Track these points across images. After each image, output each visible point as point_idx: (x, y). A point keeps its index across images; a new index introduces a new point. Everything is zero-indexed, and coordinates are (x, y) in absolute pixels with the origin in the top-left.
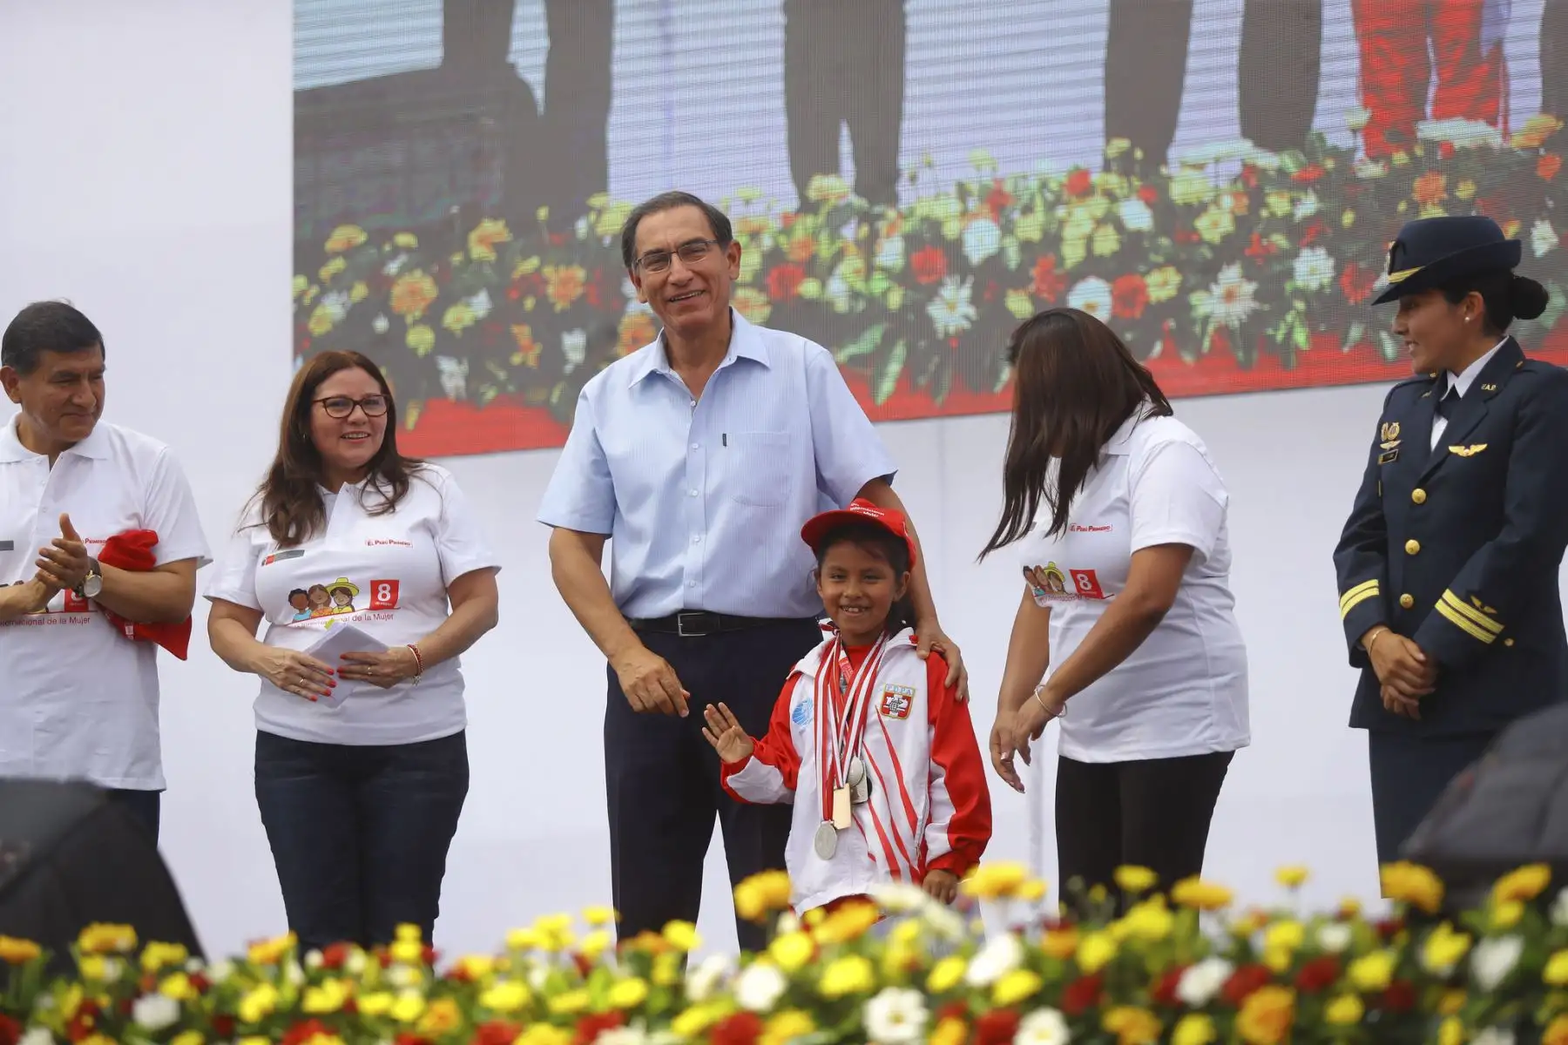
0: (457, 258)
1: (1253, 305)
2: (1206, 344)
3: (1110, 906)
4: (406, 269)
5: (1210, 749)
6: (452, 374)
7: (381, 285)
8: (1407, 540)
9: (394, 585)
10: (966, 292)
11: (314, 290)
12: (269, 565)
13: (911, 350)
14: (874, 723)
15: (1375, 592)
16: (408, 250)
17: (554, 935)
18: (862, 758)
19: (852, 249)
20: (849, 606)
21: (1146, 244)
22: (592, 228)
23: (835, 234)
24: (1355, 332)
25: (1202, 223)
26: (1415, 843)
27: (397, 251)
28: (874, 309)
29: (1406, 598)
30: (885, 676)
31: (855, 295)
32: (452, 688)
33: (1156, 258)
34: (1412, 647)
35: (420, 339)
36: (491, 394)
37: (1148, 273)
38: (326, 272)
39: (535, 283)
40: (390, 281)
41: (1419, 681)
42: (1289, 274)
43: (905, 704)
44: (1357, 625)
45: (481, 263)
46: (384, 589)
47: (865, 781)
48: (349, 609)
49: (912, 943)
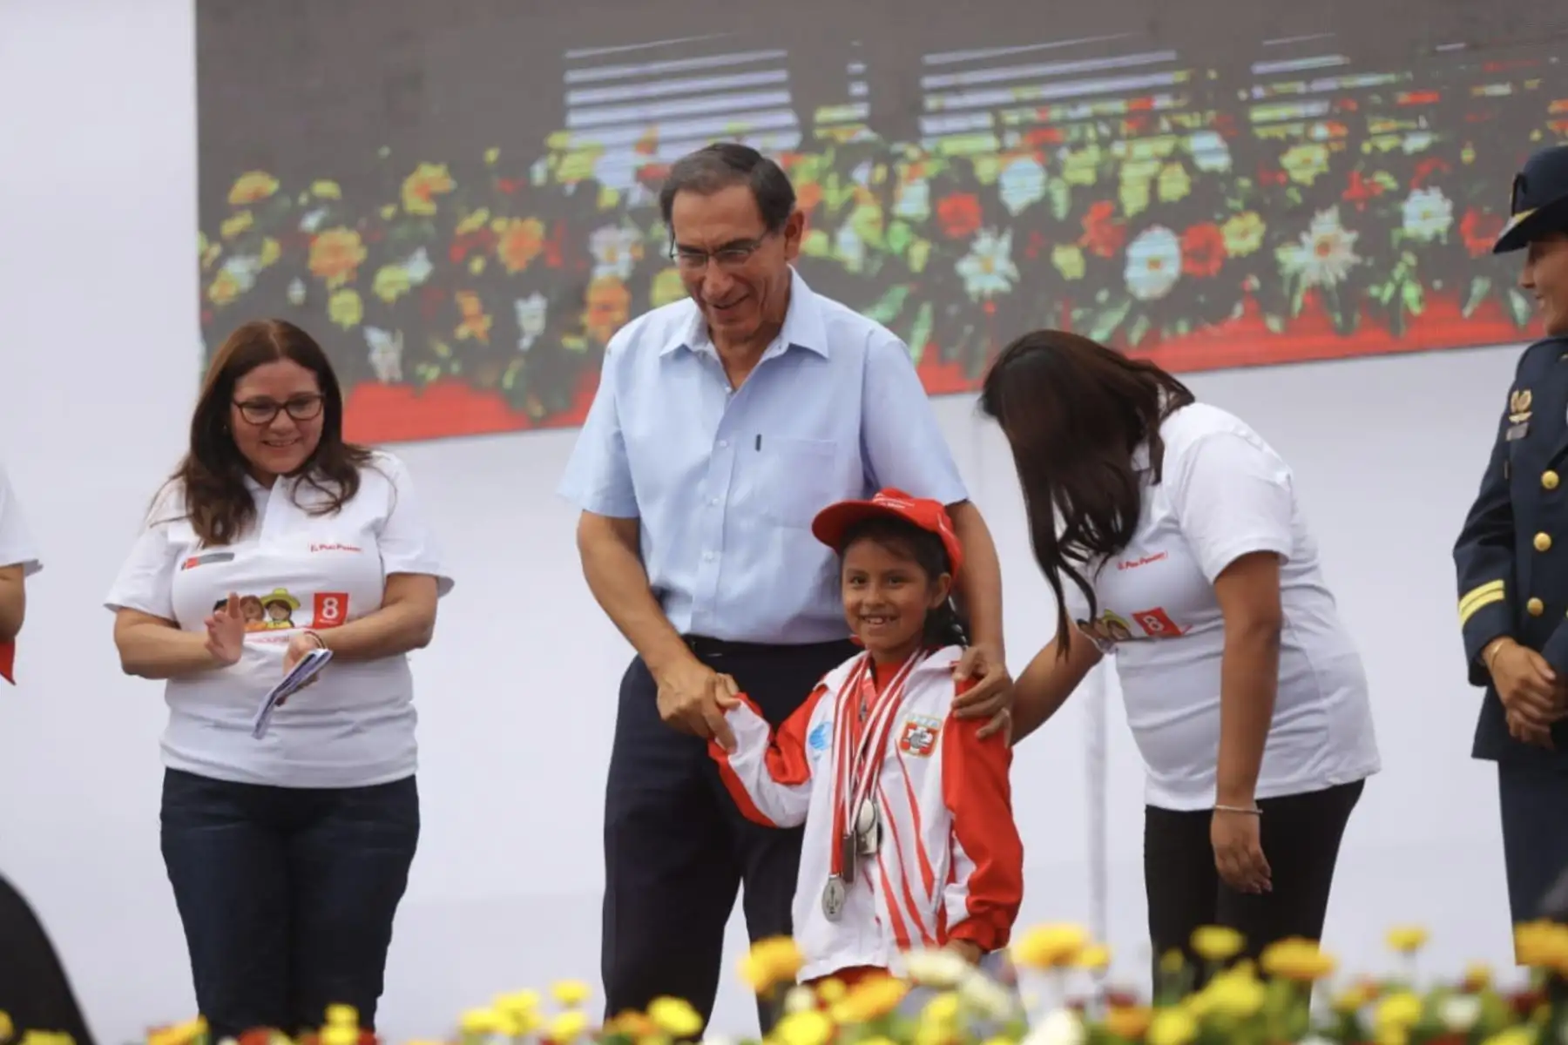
0: (388, 212)
1: (1355, 259)
2: (1298, 303)
3: (1190, 976)
4: (325, 226)
5: (1328, 783)
6: (384, 351)
7: (297, 245)
8: (1537, 532)
9: (343, 599)
10: (1005, 244)
11: (216, 250)
12: (191, 570)
13: (939, 317)
14: (892, 758)
15: (1499, 596)
16: (328, 201)
17: (518, 1017)
18: (875, 801)
19: (868, 196)
20: (870, 616)
21: (1223, 186)
22: (551, 173)
23: (845, 179)
24: (1480, 287)
25: (1291, 159)
26: (1555, 898)
27: (315, 203)
28: (893, 268)
29: (1534, 604)
30: (911, 705)
31: (870, 251)
32: (405, 723)
33: (1236, 204)
34: (1540, 662)
35: (345, 308)
36: (433, 373)
37: (1224, 221)
38: (232, 227)
39: (483, 241)
40: (306, 240)
41: (1549, 704)
42: (1398, 220)
43: (929, 738)
44: (1478, 634)
45: (417, 218)
46: (330, 603)
47: (875, 829)
48: (287, 624)
49: (951, 1022)
